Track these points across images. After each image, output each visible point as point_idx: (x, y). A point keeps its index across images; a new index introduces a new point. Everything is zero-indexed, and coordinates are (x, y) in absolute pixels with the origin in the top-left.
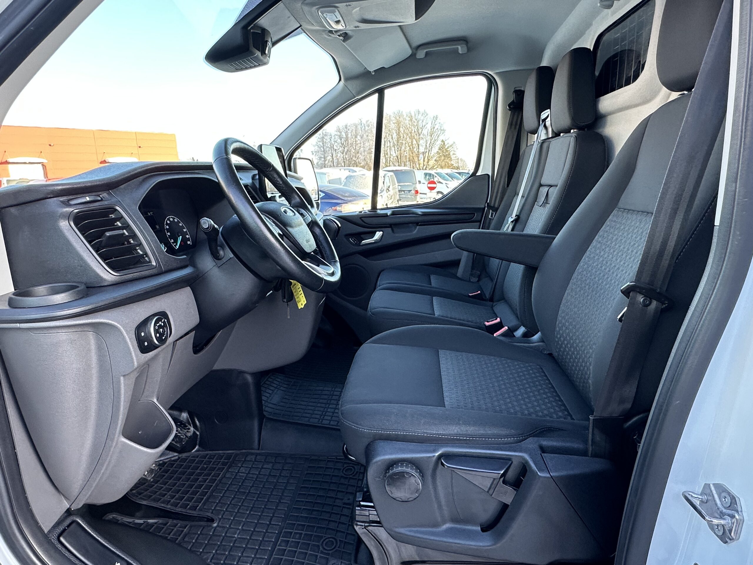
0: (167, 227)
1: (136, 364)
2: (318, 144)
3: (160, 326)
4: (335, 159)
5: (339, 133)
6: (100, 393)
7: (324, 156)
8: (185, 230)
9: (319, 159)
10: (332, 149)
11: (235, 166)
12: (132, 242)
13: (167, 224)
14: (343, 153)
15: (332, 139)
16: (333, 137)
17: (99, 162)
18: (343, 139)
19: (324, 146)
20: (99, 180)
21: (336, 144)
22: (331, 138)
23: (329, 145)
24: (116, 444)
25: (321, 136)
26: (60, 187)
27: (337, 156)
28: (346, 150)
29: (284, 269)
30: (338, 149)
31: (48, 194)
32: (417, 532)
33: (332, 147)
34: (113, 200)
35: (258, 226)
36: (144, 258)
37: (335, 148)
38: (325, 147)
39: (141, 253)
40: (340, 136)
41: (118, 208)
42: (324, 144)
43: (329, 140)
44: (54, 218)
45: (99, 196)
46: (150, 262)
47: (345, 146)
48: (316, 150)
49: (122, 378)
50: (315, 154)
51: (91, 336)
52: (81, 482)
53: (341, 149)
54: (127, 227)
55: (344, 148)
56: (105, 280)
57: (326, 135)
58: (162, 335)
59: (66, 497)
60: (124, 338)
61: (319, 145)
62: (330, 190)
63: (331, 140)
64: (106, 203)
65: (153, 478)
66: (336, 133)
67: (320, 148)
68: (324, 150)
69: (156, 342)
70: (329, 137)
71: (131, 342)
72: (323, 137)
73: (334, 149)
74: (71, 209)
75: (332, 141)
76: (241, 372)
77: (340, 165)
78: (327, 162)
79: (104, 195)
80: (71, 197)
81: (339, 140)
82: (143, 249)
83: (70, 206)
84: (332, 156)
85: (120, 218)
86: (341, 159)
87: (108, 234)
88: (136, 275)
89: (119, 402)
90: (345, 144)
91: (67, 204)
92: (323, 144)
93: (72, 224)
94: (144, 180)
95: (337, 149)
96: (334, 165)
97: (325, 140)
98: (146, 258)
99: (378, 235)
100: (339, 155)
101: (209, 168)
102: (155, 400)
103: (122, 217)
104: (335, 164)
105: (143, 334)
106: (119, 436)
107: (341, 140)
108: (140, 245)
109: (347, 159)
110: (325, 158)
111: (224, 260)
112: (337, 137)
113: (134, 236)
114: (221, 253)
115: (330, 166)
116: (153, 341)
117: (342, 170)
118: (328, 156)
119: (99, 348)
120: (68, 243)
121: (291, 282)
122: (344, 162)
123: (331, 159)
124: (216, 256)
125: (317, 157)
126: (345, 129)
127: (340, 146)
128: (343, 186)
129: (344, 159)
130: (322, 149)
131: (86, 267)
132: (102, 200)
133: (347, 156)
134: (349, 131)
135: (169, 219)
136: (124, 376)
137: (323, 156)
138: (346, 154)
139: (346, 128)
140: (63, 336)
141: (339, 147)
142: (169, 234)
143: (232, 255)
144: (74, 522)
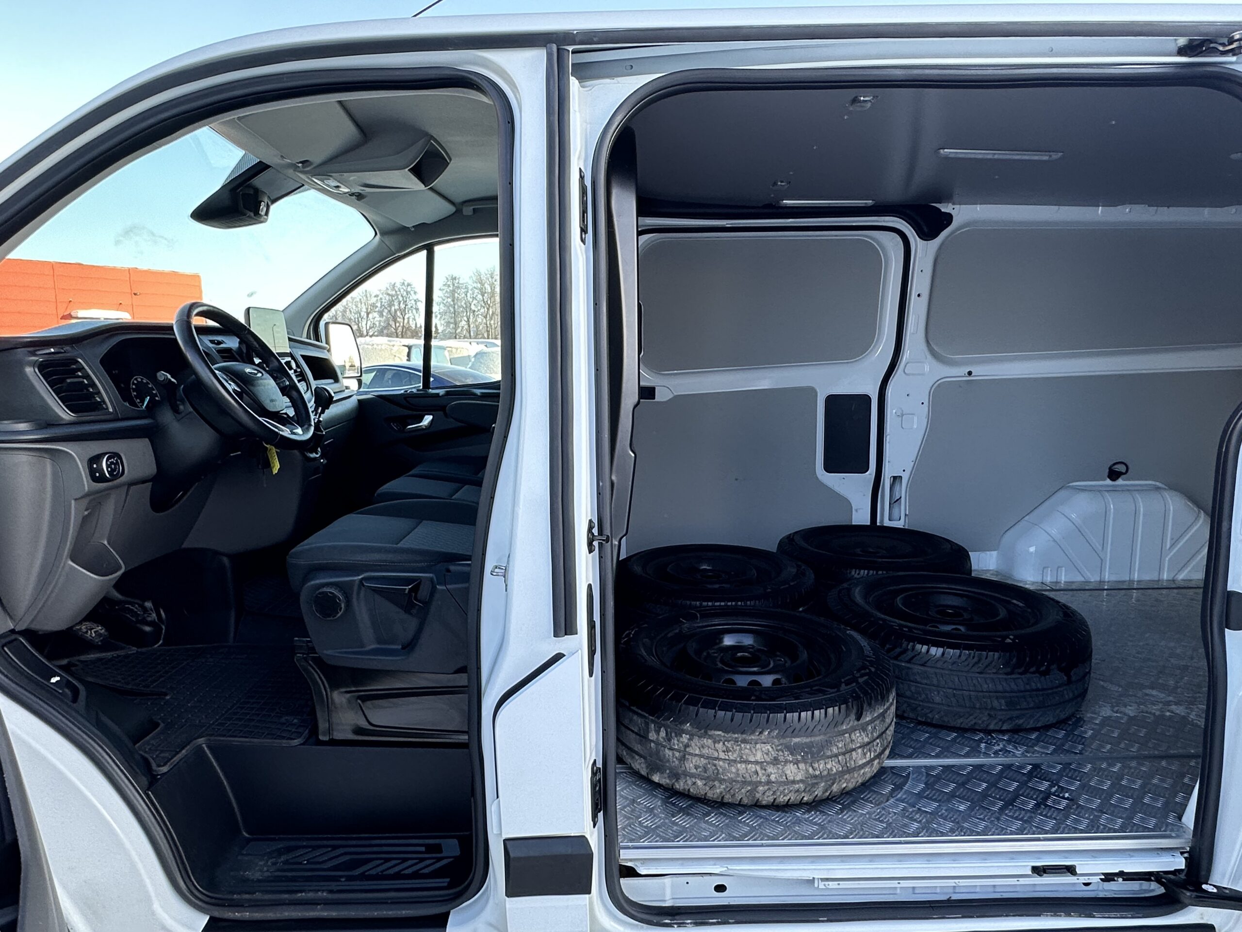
0: (134, 387)
1: (86, 488)
2: (445, 302)
3: (112, 463)
4: (472, 326)
5: (479, 285)
6: (53, 516)
7: (455, 321)
8: (154, 392)
9: (446, 326)
10: (468, 310)
11: (195, 328)
12: (91, 390)
13: (133, 384)
14: (486, 317)
15: (468, 295)
16: (470, 292)
17: (60, 317)
18: (486, 295)
19: (454, 304)
20: (63, 335)
21: (475, 302)
22: (468, 292)
23: (463, 304)
24: (63, 567)
25: (451, 289)
26: (29, 340)
27: (476, 321)
28: (491, 313)
29: (240, 423)
30: (478, 310)
31: (17, 344)
32: (346, 653)
33: (468, 306)
34: (75, 353)
35: (213, 383)
36: (101, 405)
37: (473, 307)
38: (456, 307)
39: (99, 400)
40: (481, 289)
41: (80, 360)
42: (456, 301)
43: (463, 295)
44: (21, 365)
45: (62, 349)
46: (107, 408)
47: (489, 305)
48: (441, 311)
49: (73, 502)
50: (439, 316)
51: (48, 464)
52: (26, 603)
53: (482, 310)
54: (87, 377)
55: (488, 309)
56: (62, 419)
57: (458, 288)
58: (113, 470)
59: (11, 618)
60: (77, 465)
61: (447, 302)
62: (444, 374)
63: (466, 295)
64: (68, 355)
65: (101, 641)
66: (475, 285)
67: (448, 308)
68: (455, 311)
69: (108, 475)
70: (463, 291)
71: (84, 470)
72: (453, 292)
73: (471, 309)
74: (37, 358)
75: (469, 297)
76: (216, 553)
77: (480, 336)
78: (459, 330)
79: (67, 348)
80: (38, 348)
81: (480, 297)
82: (101, 397)
83: (35, 355)
84: (468, 321)
85: (82, 369)
86: (483, 327)
87: (69, 381)
88: (92, 418)
89: (69, 523)
90: (489, 302)
91: (33, 354)
92: (453, 301)
93: (37, 370)
94: (107, 338)
95: (476, 310)
96: (470, 336)
97: (456, 295)
98: (104, 406)
99: (428, 419)
100: (479, 320)
101: (170, 328)
102: (106, 543)
103: (83, 368)
104: (472, 334)
105: (95, 466)
106: (66, 558)
107: (483, 296)
108: (99, 393)
109: (493, 327)
110: (456, 323)
111: (183, 414)
112: (476, 291)
113: (93, 385)
114: (181, 407)
115: (465, 337)
116: (105, 474)
117: (474, 344)
118: (461, 321)
119: (55, 474)
120: (33, 387)
121: (267, 448)
122: (488, 331)
123: (466, 327)
124: (176, 411)
125: (443, 322)
126: (490, 279)
127: (481, 306)
128: (470, 368)
129: (487, 327)
130: (452, 310)
131: (46, 407)
132: (65, 352)
133: (492, 322)
134: (495, 283)
135: (136, 379)
136: (76, 500)
137: (452, 321)
138: (491, 319)
139: (492, 278)
140: (23, 458)
141: (479, 308)
142: (135, 393)
143: (191, 409)
144: (16, 640)
